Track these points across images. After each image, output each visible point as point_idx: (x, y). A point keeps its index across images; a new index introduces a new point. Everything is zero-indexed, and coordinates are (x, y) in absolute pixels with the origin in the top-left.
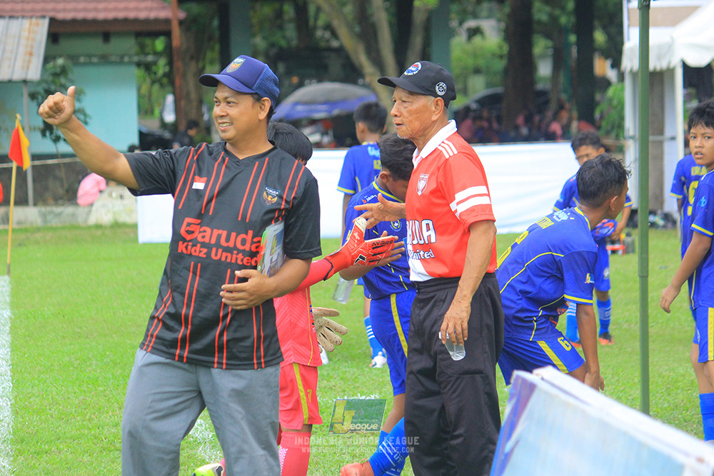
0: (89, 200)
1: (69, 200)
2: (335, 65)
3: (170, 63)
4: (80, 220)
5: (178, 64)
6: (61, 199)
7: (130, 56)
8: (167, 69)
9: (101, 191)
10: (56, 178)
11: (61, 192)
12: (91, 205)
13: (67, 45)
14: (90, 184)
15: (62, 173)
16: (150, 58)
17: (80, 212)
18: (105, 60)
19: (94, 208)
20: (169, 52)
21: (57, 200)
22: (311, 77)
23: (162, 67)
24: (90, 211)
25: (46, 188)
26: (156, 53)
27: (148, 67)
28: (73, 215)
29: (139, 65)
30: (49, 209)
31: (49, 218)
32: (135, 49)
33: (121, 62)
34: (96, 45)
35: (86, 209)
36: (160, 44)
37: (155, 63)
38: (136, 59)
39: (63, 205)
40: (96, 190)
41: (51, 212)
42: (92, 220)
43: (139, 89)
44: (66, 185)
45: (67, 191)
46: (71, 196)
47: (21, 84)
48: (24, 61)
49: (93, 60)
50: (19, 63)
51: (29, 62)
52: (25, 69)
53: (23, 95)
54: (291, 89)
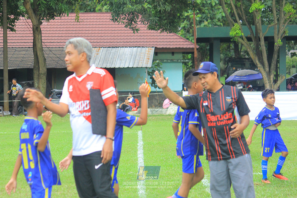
0: (167, 106)
1: (160, 107)
2: (247, 64)
3: (193, 62)
4: (164, 113)
5: (196, 63)
6: (157, 106)
7: (180, 60)
8: (192, 64)
9: (171, 104)
10: (155, 99)
11: (157, 104)
12: (168, 108)
13: (160, 56)
14: (167, 101)
15: (157, 98)
16: (187, 61)
17: (164, 110)
18: (172, 61)
19: (169, 109)
20: (193, 58)
21: (156, 106)
22: (239, 67)
23: (190, 64)
24: (167, 110)
25: (152, 103)
26: (188, 59)
27: (185, 64)
28: (161, 111)
29: (183, 63)
30: (153, 109)
31: (154, 112)
32: (182, 58)
33: (178, 62)
34: (169, 56)
35: (166, 109)
36: (189, 56)
37: (188, 62)
38: (182, 61)
39: (158, 108)
40: (169, 103)
41: (154, 110)
42: (168, 113)
43: (183, 71)
44: (159, 102)
45: (159, 104)
46: (160, 105)
47: (145, 68)
48: (146, 61)
49: (168, 61)
50: (145, 62)
51: (148, 61)
52: (147, 64)
53: (145, 72)
54: (233, 72)
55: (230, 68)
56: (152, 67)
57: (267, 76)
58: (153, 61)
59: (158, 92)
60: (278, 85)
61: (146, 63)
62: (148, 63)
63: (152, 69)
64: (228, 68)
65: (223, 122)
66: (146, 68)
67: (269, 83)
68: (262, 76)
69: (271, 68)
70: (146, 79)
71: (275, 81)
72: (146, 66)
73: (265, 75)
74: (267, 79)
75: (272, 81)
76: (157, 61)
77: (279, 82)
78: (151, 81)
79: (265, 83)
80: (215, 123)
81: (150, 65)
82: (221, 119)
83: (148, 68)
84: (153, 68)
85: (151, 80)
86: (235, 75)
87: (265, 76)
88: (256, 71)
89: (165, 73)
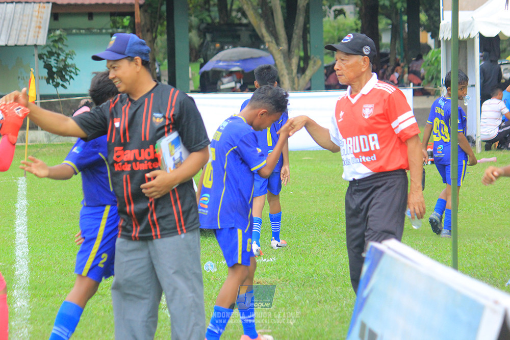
15: (60, 108)
16: (120, 30)
18: (89, 31)
31: (52, 138)
36: (126, 21)
38: (110, 31)
47: (34, 47)
48: (35, 32)
49: (82, 31)
50: (32, 34)
51: (38, 32)
52: (36, 37)
53: (34, 55)
54: (215, 52)
55: (210, 43)
56: (47, 46)
57: (284, 61)
58: (50, 31)
59: (62, 96)
60: (307, 78)
61: (34, 36)
62: (38, 37)
63: (49, 49)
64: (205, 44)
65: (143, 164)
66: (36, 46)
67: (288, 74)
68: (275, 60)
69: (292, 43)
70: (32, 69)
71: (302, 70)
72: (34, 43)
73: (280, 57)
74: (284, 66)
75: (295, 71)
76: (58, 32)
77: (309, 73)
78: (45, 73)
79: (280, 76)
80: (130, 165)
81: (42, 40)
82: (139, 159)
83: (40, 46)
84: (50, 47)
85: (46, 71)
86: (218, 59)
87: (280, 60)
88: (263, 50)
89: (74, 56)
